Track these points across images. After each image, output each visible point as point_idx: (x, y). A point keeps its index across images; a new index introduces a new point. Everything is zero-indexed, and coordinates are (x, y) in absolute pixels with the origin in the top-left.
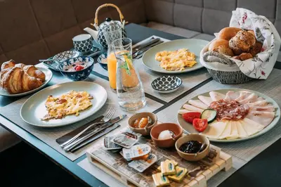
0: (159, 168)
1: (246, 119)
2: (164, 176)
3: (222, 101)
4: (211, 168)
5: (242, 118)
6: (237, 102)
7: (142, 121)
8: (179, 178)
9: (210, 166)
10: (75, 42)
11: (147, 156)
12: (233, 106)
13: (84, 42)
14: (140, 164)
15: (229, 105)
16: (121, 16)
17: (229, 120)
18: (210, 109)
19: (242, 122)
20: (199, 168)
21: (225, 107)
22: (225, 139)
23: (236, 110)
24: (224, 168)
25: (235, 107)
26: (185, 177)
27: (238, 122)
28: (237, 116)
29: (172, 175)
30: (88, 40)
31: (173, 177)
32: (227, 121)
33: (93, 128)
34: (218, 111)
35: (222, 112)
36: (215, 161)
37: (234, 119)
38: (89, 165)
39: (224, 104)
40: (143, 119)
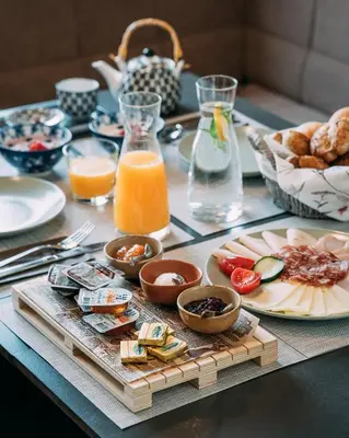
0: (136, 333)
1: (336, 288)
2: (140, 346)
3: (304, 248)
4: (232, 351)
5: (330, 284)
6: (332, 255)
7: (132, 250)
8: (166, 354)
9: (230, 346)
10: (62, 92)
11: (122, 310)
12: (321, 260)
13: (79, 95)
14: (105, 320)
15: (314, 258)
16: (177, 51)
17: (304, 282)
18: (275, 258)
19: (326, 289)
20: (210, 346)
21: (304, 260)
22: (283, 312)
23: (324, 267)
24: (259, 358)
25: (323, 263)
26: (180, 355)
27: (319, 290)
28: (320, 277)
29: (155, 347)
30: (89, 93)
31: (157, 351)
32: (299, 284)
33: (40, 254)
34: (290, 263)
35: (297, 268)
36: (245, 341)
37: (313, 282)
38: (13, 314)
39: (305, 253)
40: (136, 246)
